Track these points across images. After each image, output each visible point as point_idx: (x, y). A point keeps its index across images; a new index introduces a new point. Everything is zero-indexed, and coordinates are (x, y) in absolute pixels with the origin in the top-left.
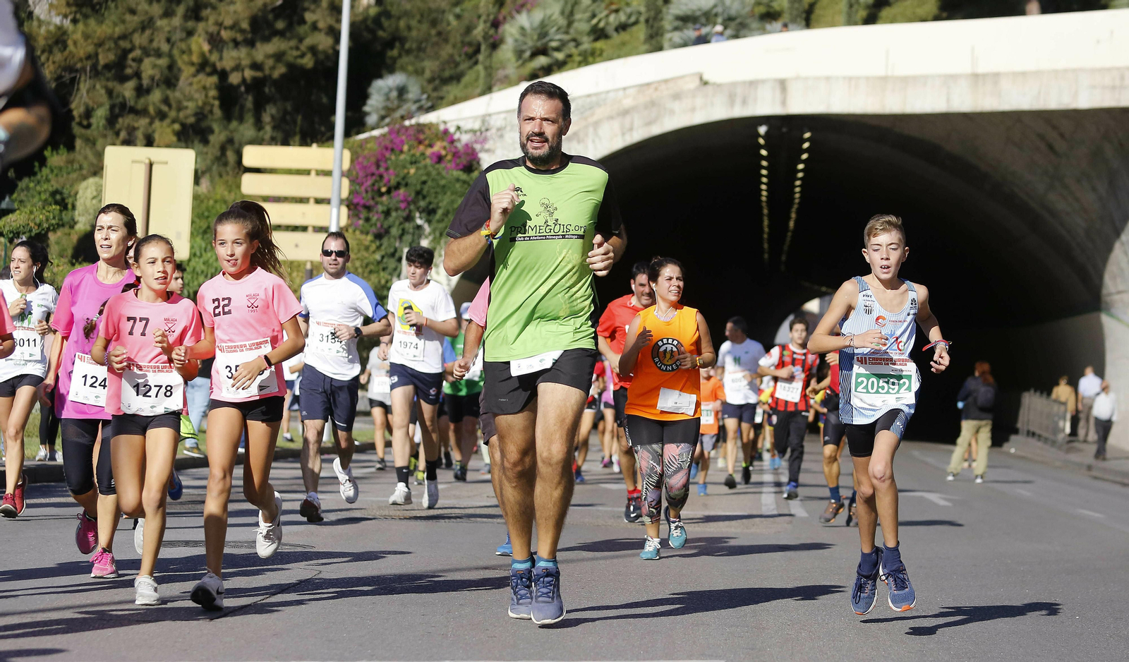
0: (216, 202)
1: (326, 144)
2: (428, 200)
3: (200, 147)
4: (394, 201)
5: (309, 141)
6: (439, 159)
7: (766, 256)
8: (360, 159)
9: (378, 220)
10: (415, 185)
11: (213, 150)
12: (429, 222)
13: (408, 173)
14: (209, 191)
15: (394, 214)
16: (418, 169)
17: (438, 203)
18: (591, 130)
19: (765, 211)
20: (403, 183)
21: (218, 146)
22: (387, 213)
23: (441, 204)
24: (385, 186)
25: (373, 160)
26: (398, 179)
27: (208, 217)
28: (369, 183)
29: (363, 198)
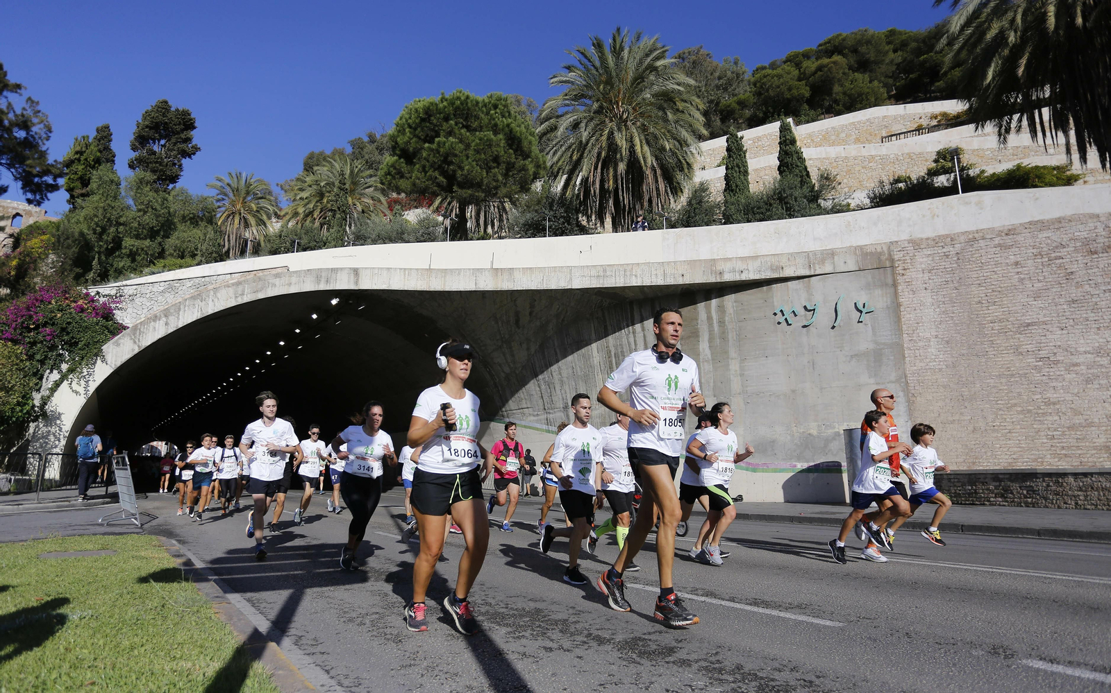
2: (70, 336)
4: (41, 335)
6: (82, 310)
10: (61, 324)
12: (70, 351)
13: (55, 316)
15: (39, 345)
16: (63, 314)
17: (80, 338)
18: (212, 293)
20: (51, 322)
22: (33, 344)
24: (33, 324)
26: (46, 320)
28: (19, 321)
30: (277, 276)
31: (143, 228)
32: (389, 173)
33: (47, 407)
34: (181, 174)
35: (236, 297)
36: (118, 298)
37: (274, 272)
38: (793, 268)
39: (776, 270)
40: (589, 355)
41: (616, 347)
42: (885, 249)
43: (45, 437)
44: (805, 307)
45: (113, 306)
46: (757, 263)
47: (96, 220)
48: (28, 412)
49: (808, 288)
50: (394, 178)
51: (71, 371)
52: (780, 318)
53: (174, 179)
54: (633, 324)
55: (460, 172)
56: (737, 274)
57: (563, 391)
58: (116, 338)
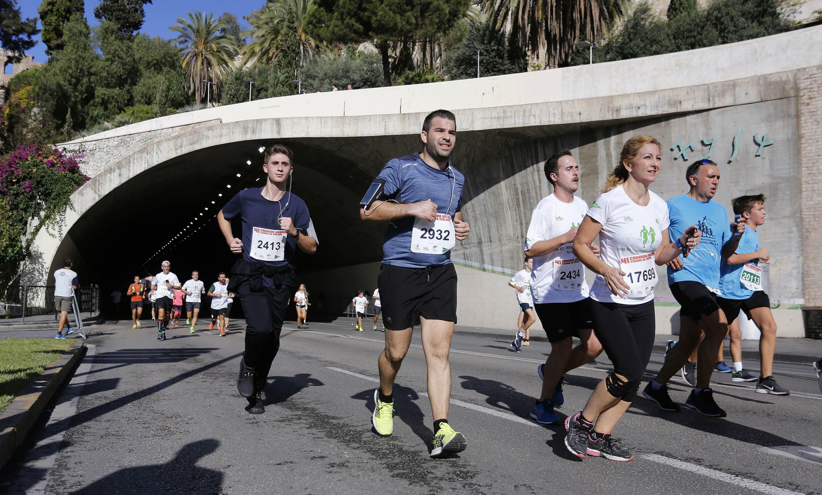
2: (45, 187)
4: (22, 188)
6: (53, 165)
9: (10, 200)
10: (37, 178)
12: (46, 201)
13: (32, 171)
15: (21, 196)
16: (38, 169)
20: (28, 177)
22: (17, 195)
23: (53, 190)
24: (15, 178)
25: (7, 163)
26: (24, 175)
30: (210, 128)
31: (112, 77)
32: (310, 23)
33: (31, 248)
34: (144, 19)
35: (176, 149)
36: (81, 152)
37: (209, 124)
38: (691, 102)
39: (674, 104)
40: (498, 193)
41: (522, 184)
42: (791, 77)
43: (31, 272)
44: (702, 142)
45: (77, 160)
46: (655, 99)
47: (70, 71)
48: (18, 253)
49: (707, 123)
50: (315, 27)
51: (47, 217)
52: (677, 154)
53: (137, 25)
54: (537, 162)
55: (374, 18)
56: (634, 111)
57: (477, 228)
58: (80, 188)
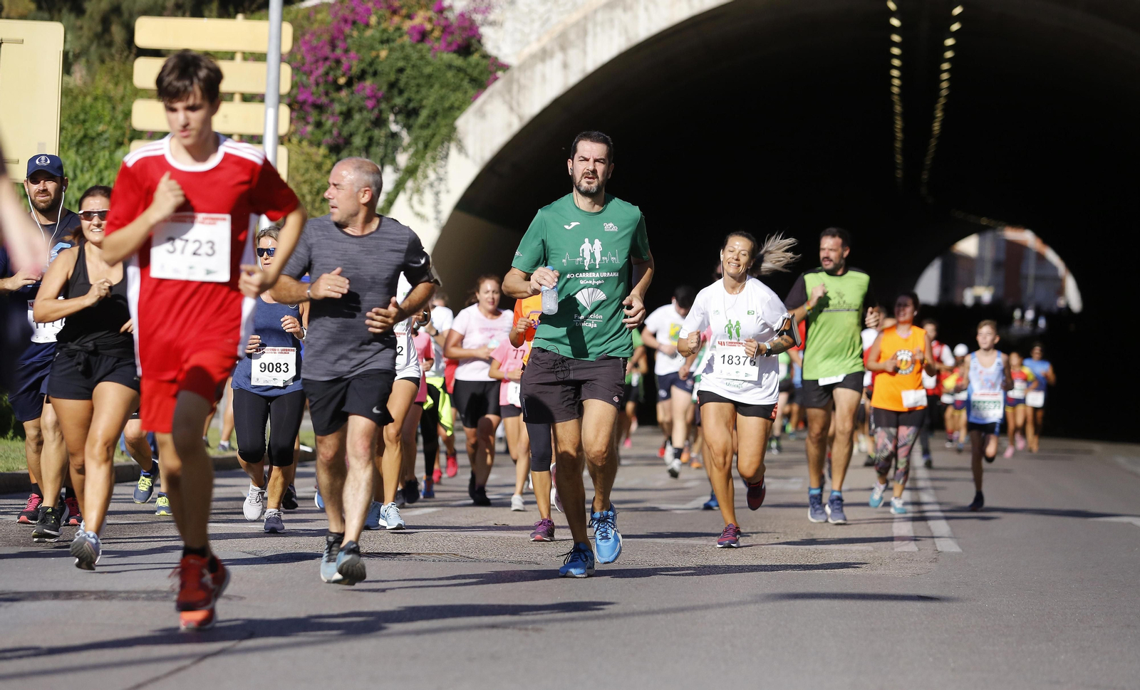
0: (96, 99)
1: (257, 14)
2: (406, 95)
3: (72, 17)
4: (357, 97)
5: (231, 10)
6: (423, 36)
7: (899, 174)
8: (307, 37)
9: (334, 125)
10: (388, 74)
11: (90, 24)
12: (409, 127)
13: (378, 56)
14: (85, 83)
15: (357, 117)
16: (391, 50)
17: (421, 100)
19: (898, 109)
20: (371, 70)
21: (97, 17)
22: (347, 115)
23: (425, 102)
24: (343, 75)
25: (326, 37)
26: (363, 66)
27: (84, 121)
28: (322, 70)
29: (312, 94)
51: (411, 170)
58: (480, 101)
